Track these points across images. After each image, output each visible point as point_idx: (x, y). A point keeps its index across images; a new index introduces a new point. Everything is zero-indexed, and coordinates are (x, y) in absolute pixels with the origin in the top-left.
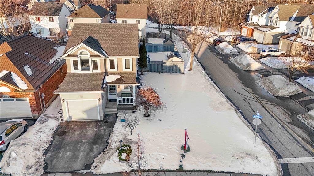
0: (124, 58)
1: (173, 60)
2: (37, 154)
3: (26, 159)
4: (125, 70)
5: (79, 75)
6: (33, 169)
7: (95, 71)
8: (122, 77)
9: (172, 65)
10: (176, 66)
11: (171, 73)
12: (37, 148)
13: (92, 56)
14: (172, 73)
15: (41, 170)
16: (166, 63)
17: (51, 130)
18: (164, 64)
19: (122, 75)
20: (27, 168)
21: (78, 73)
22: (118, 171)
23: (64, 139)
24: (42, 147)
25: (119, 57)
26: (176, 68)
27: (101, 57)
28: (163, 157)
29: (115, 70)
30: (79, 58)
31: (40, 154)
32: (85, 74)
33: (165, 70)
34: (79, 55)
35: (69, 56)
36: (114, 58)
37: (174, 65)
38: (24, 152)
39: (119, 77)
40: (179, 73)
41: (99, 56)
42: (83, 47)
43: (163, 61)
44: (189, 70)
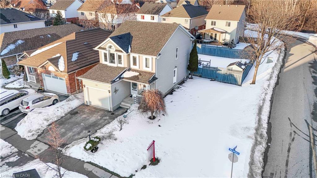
0: (144, 57)
1: (232, 68)
2: (43, 123)
3: (31, 124)
4: (145, 69)
5: (106, 66)
6: (31, 133)
7: (120, 65)
8: (140, 75)
9: (228, 73)
10: (232, 76)
11: (225, 83)
12: (48, 119)
13: (116, 50)
14: (227, 83)
15: (35, 136)
16: (220, 70)
17: (70, 108)
18: (218, 72)
19: (141, 73)
20: (29, 131)
21: (106, 65)
22: (78, 158)
23: (70, 118)
24: (52, 119)
25: (141, 55)
26: (232, 78)
27: (123, 52)
28: (124, 160)
29: (136, 67)
30: (107, 51)
31: (46, 124)
32: (110, 67)
33: (220, 78)
34: (107, 49)
35: (100, 48)
36: (136, 55)
37: (230, 75)
38: (34, 119)
39: (137, 74)
40: (235, 85)
41: (122, 52)
42: (110, 41)
43: (217, 68)
44: (251, 84)
